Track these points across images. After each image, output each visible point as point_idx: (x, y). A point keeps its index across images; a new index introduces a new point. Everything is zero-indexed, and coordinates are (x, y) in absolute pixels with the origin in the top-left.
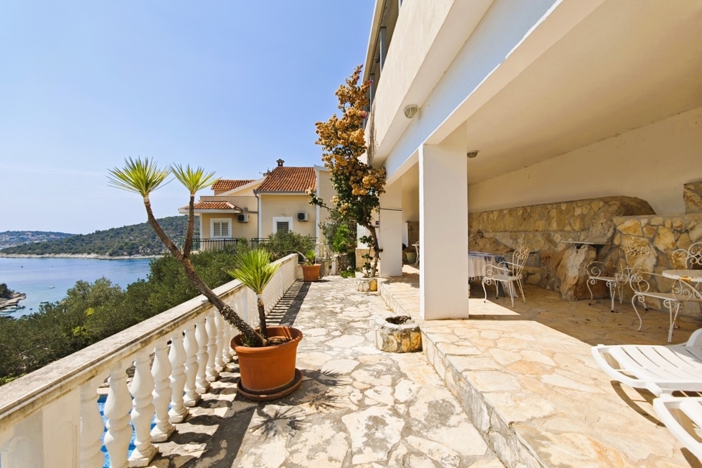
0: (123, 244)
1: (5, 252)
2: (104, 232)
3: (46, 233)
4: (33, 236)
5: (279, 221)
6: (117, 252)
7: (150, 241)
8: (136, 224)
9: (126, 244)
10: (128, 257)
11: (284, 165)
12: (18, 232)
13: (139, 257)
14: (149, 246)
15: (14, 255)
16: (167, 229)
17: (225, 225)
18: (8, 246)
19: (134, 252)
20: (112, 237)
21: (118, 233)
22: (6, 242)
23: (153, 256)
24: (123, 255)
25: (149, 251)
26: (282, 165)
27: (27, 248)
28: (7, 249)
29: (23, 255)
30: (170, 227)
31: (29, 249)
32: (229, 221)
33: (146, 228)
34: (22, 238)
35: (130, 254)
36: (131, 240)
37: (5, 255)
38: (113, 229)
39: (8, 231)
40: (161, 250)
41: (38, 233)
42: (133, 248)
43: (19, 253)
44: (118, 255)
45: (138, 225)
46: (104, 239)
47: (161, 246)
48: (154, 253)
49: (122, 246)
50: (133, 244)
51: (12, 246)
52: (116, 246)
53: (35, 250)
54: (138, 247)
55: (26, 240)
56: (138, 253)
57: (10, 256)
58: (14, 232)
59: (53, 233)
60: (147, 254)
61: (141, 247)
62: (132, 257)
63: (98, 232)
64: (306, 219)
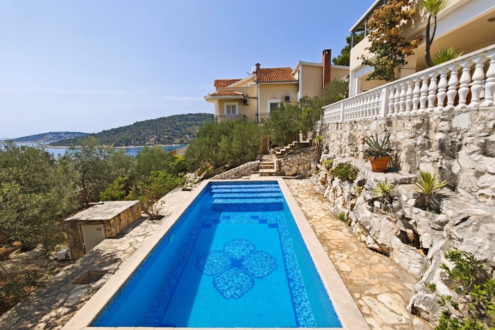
0: (121, 139)
1: (52, 145)
2: (108, 131)
3: (72, 133)
4: (65, 135)
5: (272, 102)
6: (118, 144)
7: (138, 136)
8: (127, 125)
9: (123, 139)
10: (125, 147)
11: (261, 67)
12: (56, 132)
13: (132, 147)
14: (137, 139)
15: (58, 147)
16: (147, 128)
17: (234, 107)
18: (52, 142)
19: (129, 143)
20: (113, 134)
21: (117, 132)
22: (51, 139)
23: (141, 146)
24: (122, 146)
25: (138, 143)
26: (259, 68)
27: (65, 142)
28: (53, 143)
29: (63, 147)
30: (149, 127)
31: (66, 143)
32: (237, 104)
33: (134, 128)
34: (59, 136)
35: (127, 145)
36: (126, 136)
37: (52, 147)
38: (113, 129)
39: (51, 132)
40: (145, 142)
41: (67, 133)
42: (128, 141)
43: (61, 146)
44: (120, 146)
45: (128, 126)
46: (108, 136)
47: (145, 140)
48: (141, 145)
49: (121, 140)
50: (128, 139)
51: (54, 141)
52: (117, 140)
53: (69, 143)
54: (130, 141)
55: (62, 137)
56: (131, 144)
57: (55, 147)
58: (54, 132)
59: (76, 133)
60: (137, 145)
61: (132, 141)
62: (128, 147)
63: (104, 131)
64: (291, 100)
